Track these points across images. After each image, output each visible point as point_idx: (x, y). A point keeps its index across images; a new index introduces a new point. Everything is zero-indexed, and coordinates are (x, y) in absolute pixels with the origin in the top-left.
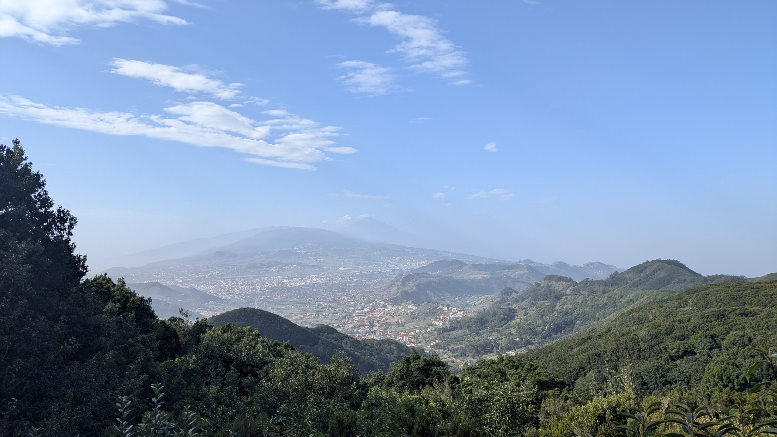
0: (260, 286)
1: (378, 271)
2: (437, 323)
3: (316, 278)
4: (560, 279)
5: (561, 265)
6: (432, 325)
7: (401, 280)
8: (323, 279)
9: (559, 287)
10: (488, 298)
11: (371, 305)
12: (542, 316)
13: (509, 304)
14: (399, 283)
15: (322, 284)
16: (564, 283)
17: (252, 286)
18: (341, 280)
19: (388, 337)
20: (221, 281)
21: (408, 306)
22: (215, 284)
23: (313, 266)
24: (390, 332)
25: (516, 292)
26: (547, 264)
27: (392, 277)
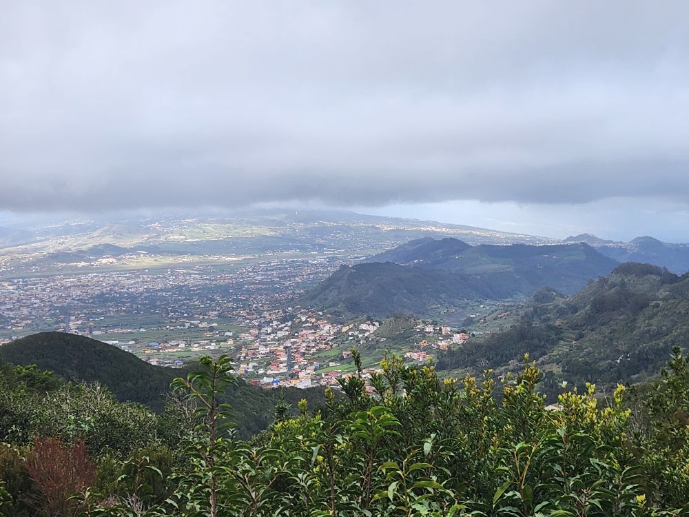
1: (303, 262)
2: (415, 356)
5: (648, 243)
8: (198, 277)
10: (510, 308)
11: (289, 323)
12: (611, 340)
13: (549, 319)
14: (342, 284)
15: (196, 286)
16: (654, 277)
18: (231, 279)
19: (323, 383)
21: (359, 324)
24: (325, 375)
25: (562, 296)
26: (621, 242)
27: (328, 272)
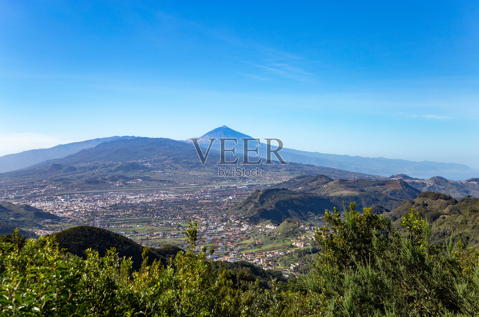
0: (102, 203)
3: (164, 194)
4: (437, 196)
5: (440, 180)
6: (292, 246)
7: (258, 197)
8: (171, 195)
9: (435, 205)
11: (225, 224)
14: (257, 201)
16: (442, 201)
17: (93, 202)
18: (191, 196)
19: (244, 259)
20: (59, 197)
22: (52, 200)
23: (162, 181)
24: (245, 254)
27: (248, 194)
